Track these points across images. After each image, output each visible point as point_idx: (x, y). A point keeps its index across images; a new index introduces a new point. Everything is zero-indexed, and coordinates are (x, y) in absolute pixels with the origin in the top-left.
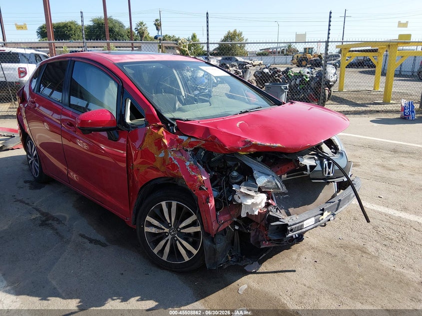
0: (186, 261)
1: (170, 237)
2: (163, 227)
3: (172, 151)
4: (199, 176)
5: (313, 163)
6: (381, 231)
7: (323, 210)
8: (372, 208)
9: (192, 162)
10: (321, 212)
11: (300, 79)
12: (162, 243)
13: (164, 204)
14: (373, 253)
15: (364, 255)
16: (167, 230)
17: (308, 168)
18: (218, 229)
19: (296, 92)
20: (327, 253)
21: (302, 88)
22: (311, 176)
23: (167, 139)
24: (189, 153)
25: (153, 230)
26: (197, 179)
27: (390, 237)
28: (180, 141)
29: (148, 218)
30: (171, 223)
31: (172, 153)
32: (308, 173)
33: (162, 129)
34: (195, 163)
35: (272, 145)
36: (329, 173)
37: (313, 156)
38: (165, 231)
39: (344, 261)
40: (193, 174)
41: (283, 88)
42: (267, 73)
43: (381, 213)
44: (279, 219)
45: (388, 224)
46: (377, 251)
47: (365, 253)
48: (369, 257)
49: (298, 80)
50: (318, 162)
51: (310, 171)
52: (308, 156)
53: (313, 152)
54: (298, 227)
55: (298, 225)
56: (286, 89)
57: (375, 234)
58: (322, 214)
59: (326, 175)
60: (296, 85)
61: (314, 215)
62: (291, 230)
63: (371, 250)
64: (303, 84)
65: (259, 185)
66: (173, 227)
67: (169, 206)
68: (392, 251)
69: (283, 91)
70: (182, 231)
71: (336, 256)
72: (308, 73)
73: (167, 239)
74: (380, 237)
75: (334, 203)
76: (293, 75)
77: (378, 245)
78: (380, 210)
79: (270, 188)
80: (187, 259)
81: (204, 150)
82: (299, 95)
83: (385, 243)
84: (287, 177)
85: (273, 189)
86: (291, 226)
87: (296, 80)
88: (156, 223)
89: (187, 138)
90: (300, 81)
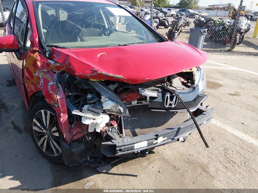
0: (56, 156)
1: (46, 136)
2: (42, 129)
3: (43, 71)
4: (55, 96)
5: (155, 94)
6: (229, 154)
7: (157, 136)
8: (232, 132)
9: (55, 83)
10: (156, 137)
11: (223, 26)
12: (42, 139)
13: (42, 111)
14: (212, 173)
15: (203, 173)
16: (45, 131)
17: (148, 99)
18: (72, 138)
19: (218, 35)
20: (173, 166)
21: (223, 33)
22: (150, 106)
23: (40, 62)
24: (56, 75)
25: (37, 129)
26: (53, 97)
27: (234, 160)
28: (48, 65)
29: (34, 120)
30: (47, 127)
31: (42, 74)
32: (148, 103)
33: (37, 54)
34: (57, 84)
35: (115, 75)
36: (171, 105)
37: (158, 89)
38: (44, 131)
39: (183, 175)
40: (52, 92)
41: (202, 31)
42: (203, 21)
43: (237, 137)
44: (113, 139)
45: (238, 148)
46: (217, 172)
47: (205, 171)
48: (206, 176)
49: (221, 27)
50: (160, 94)
51: (150, 102)
52: (153, 88)
53: (159, 85)
54: (128, 148)
55: (127, 146)
56: (205, 32)
57: (223, 155)
58: (156, 139)
59: (167, 106)
60: (219, 31)
61: (147, 139)
62: (120, 150)
63: (212, 169)
64: (224, 30)
65: (104, 109)
66: (48, 130)
67: (46, 114)
68: (229, 174)
69: (202, 34)
70: (53, 134)
71: (179, 170)
72: (229, 22)
73: (45, 137)
74: (226, 159)
75: (173, 130)
76: (218, 23)
77: (220, 166)
78: (237, 135)
79: (114, 112)
80: (56, 155)
81: (69, 74)
82: (220, 38)
83: (227, 165)
84: (137, 103)
85: (116, 113)
86: (118, 147)
87: (220, 26)
88: (38, 124)
89: (54, 62)
90: (222, 27)
